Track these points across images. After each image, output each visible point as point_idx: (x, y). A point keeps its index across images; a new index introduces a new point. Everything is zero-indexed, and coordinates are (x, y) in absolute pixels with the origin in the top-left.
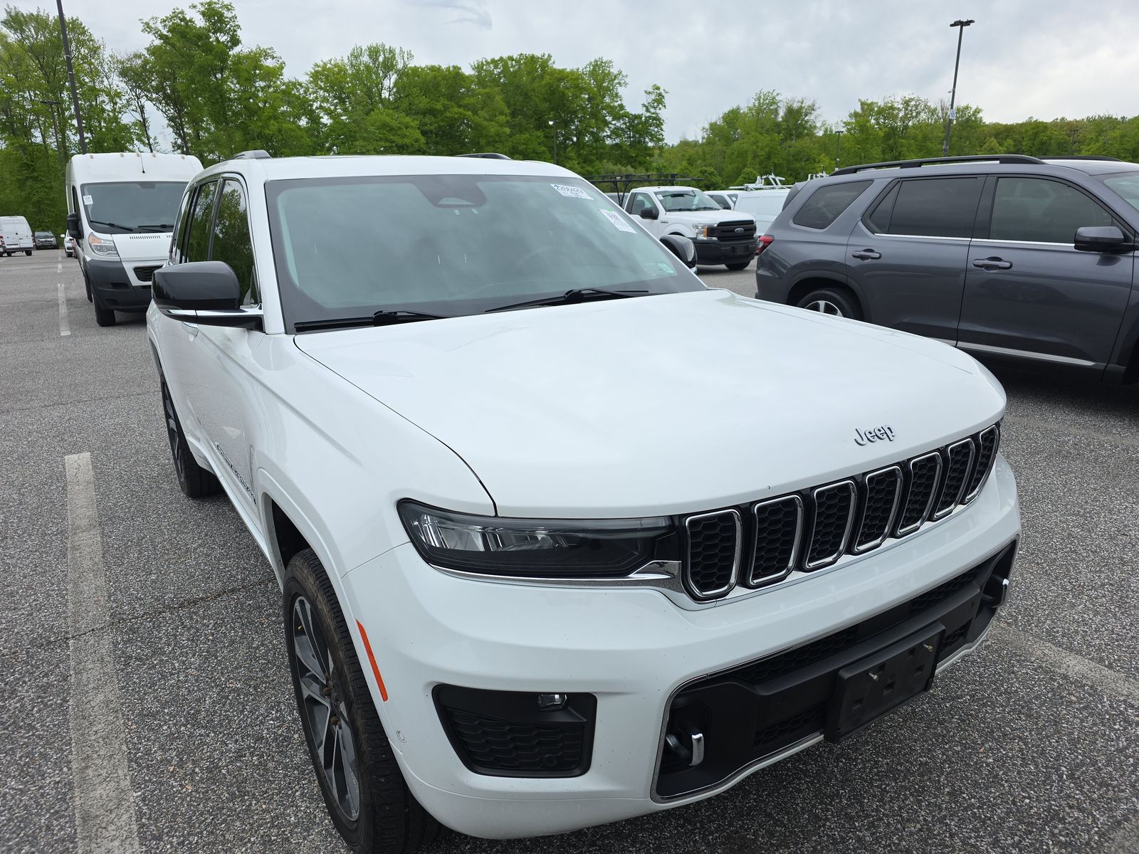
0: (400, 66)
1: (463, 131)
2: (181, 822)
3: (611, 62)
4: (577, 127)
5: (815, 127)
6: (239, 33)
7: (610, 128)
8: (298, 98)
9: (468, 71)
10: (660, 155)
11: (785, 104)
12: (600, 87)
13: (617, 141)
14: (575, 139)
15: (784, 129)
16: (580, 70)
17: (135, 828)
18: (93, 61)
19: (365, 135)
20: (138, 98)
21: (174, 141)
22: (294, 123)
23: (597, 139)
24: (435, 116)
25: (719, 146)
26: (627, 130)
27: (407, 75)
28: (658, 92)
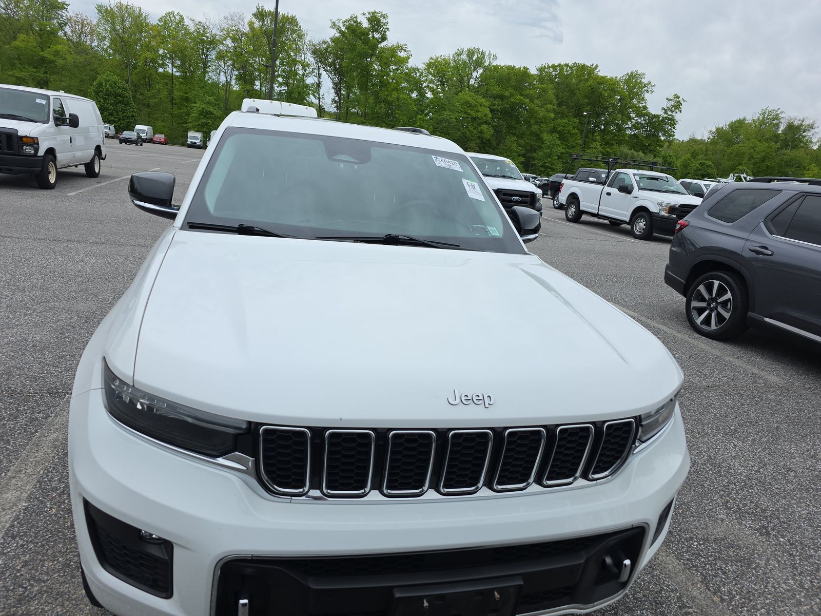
0: (487, 64)
1: (522, 112)
2: (32, 532)
3: (644, 74)
4: (606, 119)
5: (811, 142)
6: (387, 33)
7: (632, 122)
8: (415, 79)
9: (533, 71)
10: (669, 147)
11: (787, 121)
12: (631, 91)
13: (636, 132)
14: (603, 127)
15: (782, 140)
16: (618, 78)
17: (8, 525)
18: (299, 43)
19: (452, 108)
20: (319, 69)
21: (333, 98)
22: (408, 94)
23: (620, 129)
24: (502, 100)
25: (721, 146)
26: (645, 125)
27: (490, 71)
28: (678, 100)
